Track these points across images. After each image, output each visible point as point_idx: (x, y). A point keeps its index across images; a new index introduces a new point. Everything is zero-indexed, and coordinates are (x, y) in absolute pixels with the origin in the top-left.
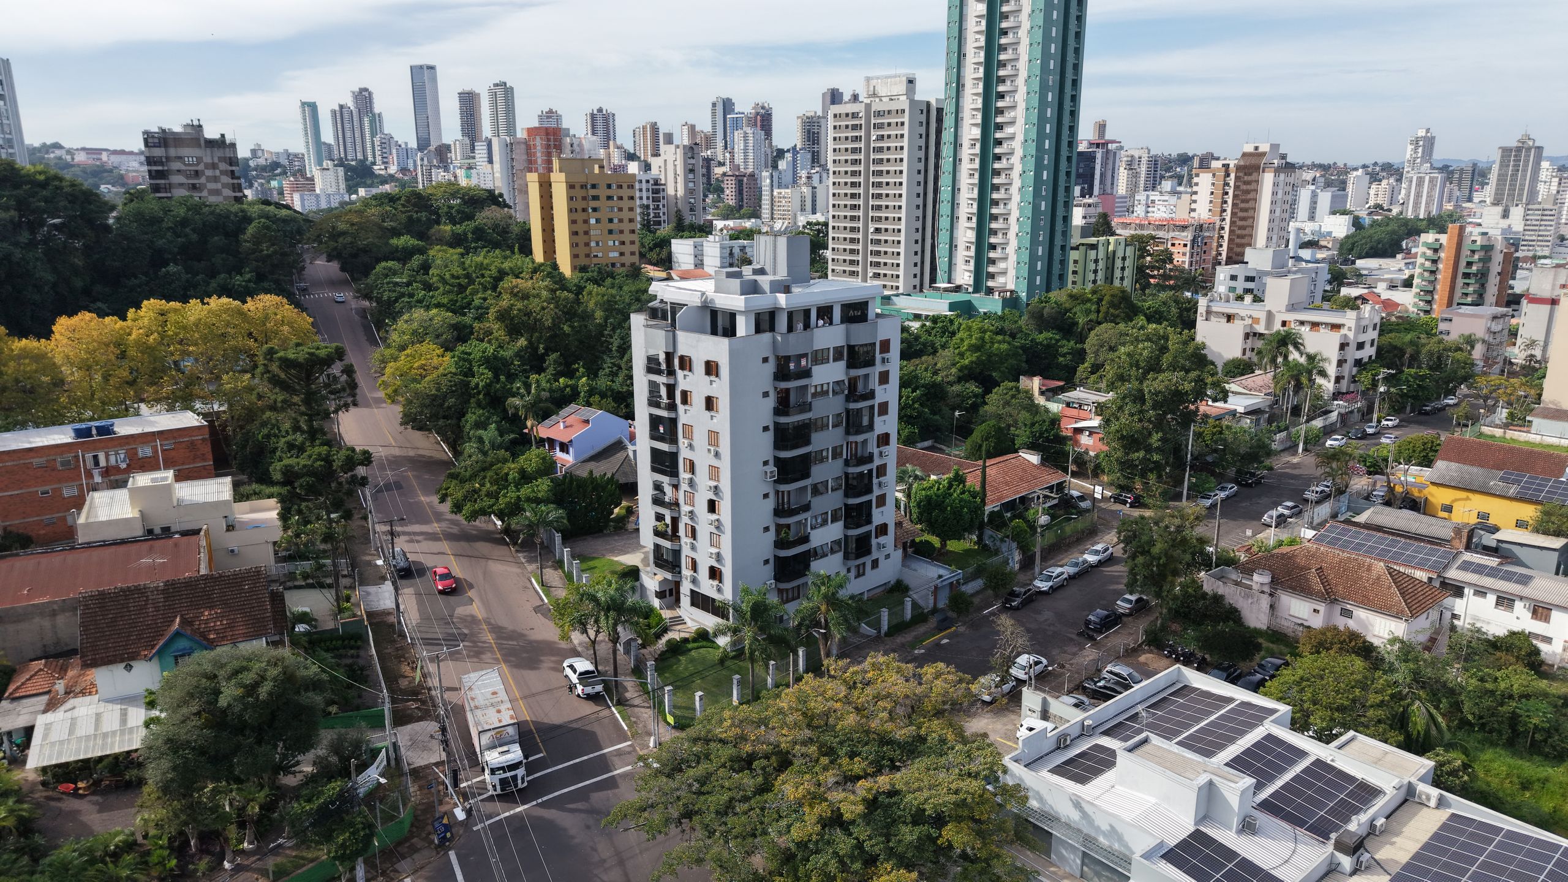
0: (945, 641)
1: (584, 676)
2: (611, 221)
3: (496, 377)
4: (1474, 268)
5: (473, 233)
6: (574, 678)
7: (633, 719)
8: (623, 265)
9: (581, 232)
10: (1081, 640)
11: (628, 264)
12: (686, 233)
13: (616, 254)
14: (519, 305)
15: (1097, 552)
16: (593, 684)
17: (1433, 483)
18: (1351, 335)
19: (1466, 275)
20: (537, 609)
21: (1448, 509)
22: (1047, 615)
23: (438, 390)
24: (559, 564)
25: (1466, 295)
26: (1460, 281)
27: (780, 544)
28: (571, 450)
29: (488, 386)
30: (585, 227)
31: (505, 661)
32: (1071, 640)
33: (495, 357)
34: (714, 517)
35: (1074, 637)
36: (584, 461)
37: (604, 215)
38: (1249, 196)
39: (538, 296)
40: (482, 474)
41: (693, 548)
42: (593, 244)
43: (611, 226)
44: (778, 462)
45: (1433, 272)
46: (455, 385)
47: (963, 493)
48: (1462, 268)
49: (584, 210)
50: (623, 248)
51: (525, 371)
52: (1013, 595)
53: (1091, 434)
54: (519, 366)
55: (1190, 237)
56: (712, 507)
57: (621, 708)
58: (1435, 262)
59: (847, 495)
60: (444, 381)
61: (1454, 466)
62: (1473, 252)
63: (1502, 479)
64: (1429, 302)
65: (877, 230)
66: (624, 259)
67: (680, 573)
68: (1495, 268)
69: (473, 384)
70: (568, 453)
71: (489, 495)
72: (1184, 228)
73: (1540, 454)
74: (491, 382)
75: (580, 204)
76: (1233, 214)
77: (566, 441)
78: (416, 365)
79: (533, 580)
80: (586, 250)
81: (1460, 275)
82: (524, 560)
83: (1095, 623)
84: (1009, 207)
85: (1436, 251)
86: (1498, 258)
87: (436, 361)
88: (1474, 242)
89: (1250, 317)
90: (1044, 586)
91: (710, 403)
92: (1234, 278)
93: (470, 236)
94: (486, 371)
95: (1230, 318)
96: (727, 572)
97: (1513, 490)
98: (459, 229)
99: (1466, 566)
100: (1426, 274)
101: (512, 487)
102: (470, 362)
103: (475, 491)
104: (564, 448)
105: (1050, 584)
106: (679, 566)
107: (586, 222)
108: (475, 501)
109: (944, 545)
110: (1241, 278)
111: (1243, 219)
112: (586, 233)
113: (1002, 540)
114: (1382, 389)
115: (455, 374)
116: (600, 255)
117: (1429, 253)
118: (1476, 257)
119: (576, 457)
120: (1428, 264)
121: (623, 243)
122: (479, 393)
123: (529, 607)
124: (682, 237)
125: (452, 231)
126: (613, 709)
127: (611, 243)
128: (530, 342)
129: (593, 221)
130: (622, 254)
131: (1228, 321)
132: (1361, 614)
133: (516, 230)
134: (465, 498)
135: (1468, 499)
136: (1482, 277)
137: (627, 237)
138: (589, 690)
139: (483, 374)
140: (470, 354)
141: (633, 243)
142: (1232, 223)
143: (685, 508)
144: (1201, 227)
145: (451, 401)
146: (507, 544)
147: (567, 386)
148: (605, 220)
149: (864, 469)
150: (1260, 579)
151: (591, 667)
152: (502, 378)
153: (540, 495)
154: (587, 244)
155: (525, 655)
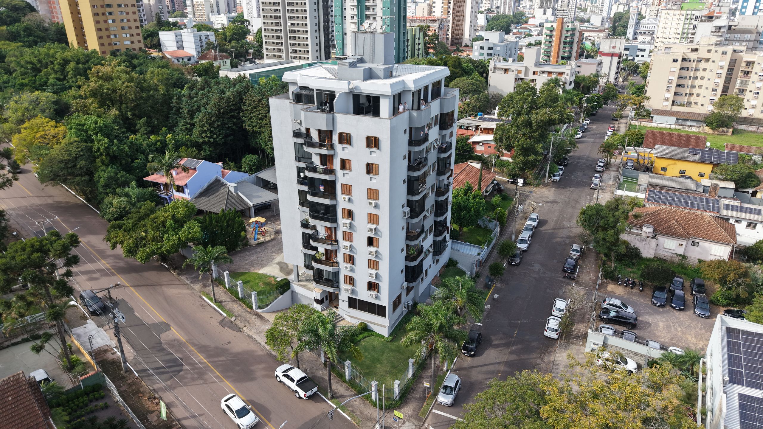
0: (496, 296)
1: (301, 383)
2: (122, 20)
3: (111, 141)
4: (568, 39)
5: (24, 31)
6: (293, 386)
7: (350, 409)
8: (134, 49)
9: (103, 29)
10: (567, 281)
11: (137, 48)
12: (165, 28)
13: (128, 43)
14: (107, 85)
15: (532, 220)
16: (311, 389)
17: (657, 157)
18: (568, 77)
19: (565, 43)
20: (223, 323)
21: (664, 169)
22: (537, 267)
23: (70, 155)
24: (219, 281)
25: (565, 52)
26: (562, 46)
27: (408, 258)
28: (186, 190)
29: (107, 149)
30: (105, 25)
31: (227, 378)
32: (562, 282)
33: (106, 126)
34: (373, 249)
35: (561, 279)
36: (197, 197)
37: (117, 15)
38: (461, 4)
39: (119, 78)
40: (142, 223)
41: (352, 270)
42: (112, 37)
43: (123, 24)
44: (409, 203)
45: (550, 42)
46: (82, 151)
47: (474, 198)
48: (563, 40)
49: (103, 14)
50: (133, 39)
51: (123, 132)
52: (514, 256)
53: (483, 144)
54: (118, 129)
55: (437, 26)
56: (371, 242)
57: (335, 400)
58: (551, 37)
59: (437, 215)
60: (72, 148)
61: (664, 147)
62: (568, 31)
63: (690, 153)
64: (549, 57)
65: (293, 25)
66: (134, 46)
67: (338, 286)
68: (576, 39)
69: (95, 148)
70: (184, 193)
71: (155, 239)
72: (434, 21)
73: (692, 136)
74: (109, 145)
75: (100, 11)
76: (454, 14)
77: (182, 184)
78: (38, 135)
79: (204, 297)
80: (109, 41)
81: (562, 43)
82: (188, 282)
83: (570, 269)
84: (375, 10)
85: (551, 31)
86: (577, 34)
87: (53, 132)
88: (568, 26)
89: (517, 70)
90: (524, 247)
91: (370, 169)
92: (482, 48)
93: (22, 33)
94: (102, 138)
95: (506, 71)
96: (384, 286)
97: (697, 158)
98: (13, 28)
99: (727, 207)
100: (547, 43)
101: (171, 231)
102: (86, 131)
103: (142, 238)
104: (180, 189)
105: (526, 245)
106: (338, 282)
107: (106, 22)
108: (145, 246)
109: (461, 230)
110: (486, 48)
111: (458, 16)
112: (107, 29)
113: (490, 221)
114: (585, 105)
115: (79, 142)
116: (118, 43)
117: (548, 32)
118: (569, 34)
119: (191, 194)
120: (548, 38)
121: (132, 35)
122: (101, 154)
123: (215, 323)
124: (163, 30)
125: (7, 30)
126: (329, 402)
127: (124, 35)
128: (120, 110)
129: (110, 21)
130: (132, 42)
131: (505, 72)
132: (705, 245)
133: (53, 28)
134: (137, 245)
135: (675, 164)
136: (571, 43)
137: (135, 31)
138: (309, 393)
139: (100, 140)
140: (83, 125)
141: (138, 35)
142: (453, 18)
143: (343, 243)
144: (442, 21)
145: (82, 163)
146: (168, 270)
147: (158, 141)
148: (118, 21)
149: (445, 197)
150: (647, 230)
151: (303, 375)
152: (115, 141)
153: (196, 235)
154: (109, 37)
155: (237, 368)
